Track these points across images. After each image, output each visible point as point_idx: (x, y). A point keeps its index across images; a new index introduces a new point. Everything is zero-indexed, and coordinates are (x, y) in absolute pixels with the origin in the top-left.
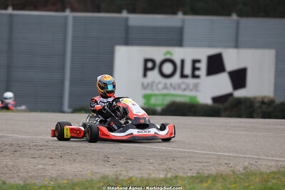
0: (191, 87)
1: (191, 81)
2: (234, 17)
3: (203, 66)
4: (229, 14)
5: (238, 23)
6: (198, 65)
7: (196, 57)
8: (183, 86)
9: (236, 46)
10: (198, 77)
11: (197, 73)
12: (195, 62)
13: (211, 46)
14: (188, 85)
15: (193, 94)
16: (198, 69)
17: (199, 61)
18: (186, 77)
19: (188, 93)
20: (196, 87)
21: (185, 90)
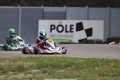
0: (70, 36)
1: (70, 34)
2: (87, 7)
3: (75, 27)
4: (85, 6)
5: (88, 10)
7: (72, 24)
8: (67, 36)
9: (88, 19)
10: (73, 32)
11: (72, 30)
12: (71, 26)
13: (77, 19)
14: (69, 35)
15: (71, 39)
16: (73, 29)
17: (73, 25)
18: (68, 32)
19: (69, 38)
20: (72, 36)
21: (67, 37)
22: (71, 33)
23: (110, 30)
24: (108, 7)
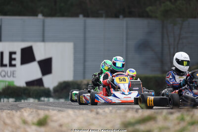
0: (9, 74)
1: (9, 69)
3: (18, 57)
6: (13, 56)
8: (3, 74)
9: (43, 41)
10: (14, 66)
11: (13, 62)
12: (11, 54)
13: (23, 41)
14: (7, 73)
17: (15, 53)
18: (6, 66)
21: (5, 76)
22: (12, 69)
23: (85, 61)
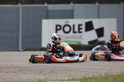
0: (78, 37)
1: (78, 34)
2: (97, 4)
3: (83, 27)
4: (94, 3)
5: (99, 7)
6: (81, 27)
7: (80, 23)
8: (75, 37)
9: (99, 17)
10: (81, 32)
11: (81, 30)
12: (79, 25)
13: (87, 18)
14: (77, 37)
15: (79, 40)
16: (81, 29)
17: (81, 25)
18: (76, 32)
19: (77, 40)
20: (80, 37)
24: (122, 3)
